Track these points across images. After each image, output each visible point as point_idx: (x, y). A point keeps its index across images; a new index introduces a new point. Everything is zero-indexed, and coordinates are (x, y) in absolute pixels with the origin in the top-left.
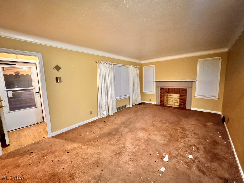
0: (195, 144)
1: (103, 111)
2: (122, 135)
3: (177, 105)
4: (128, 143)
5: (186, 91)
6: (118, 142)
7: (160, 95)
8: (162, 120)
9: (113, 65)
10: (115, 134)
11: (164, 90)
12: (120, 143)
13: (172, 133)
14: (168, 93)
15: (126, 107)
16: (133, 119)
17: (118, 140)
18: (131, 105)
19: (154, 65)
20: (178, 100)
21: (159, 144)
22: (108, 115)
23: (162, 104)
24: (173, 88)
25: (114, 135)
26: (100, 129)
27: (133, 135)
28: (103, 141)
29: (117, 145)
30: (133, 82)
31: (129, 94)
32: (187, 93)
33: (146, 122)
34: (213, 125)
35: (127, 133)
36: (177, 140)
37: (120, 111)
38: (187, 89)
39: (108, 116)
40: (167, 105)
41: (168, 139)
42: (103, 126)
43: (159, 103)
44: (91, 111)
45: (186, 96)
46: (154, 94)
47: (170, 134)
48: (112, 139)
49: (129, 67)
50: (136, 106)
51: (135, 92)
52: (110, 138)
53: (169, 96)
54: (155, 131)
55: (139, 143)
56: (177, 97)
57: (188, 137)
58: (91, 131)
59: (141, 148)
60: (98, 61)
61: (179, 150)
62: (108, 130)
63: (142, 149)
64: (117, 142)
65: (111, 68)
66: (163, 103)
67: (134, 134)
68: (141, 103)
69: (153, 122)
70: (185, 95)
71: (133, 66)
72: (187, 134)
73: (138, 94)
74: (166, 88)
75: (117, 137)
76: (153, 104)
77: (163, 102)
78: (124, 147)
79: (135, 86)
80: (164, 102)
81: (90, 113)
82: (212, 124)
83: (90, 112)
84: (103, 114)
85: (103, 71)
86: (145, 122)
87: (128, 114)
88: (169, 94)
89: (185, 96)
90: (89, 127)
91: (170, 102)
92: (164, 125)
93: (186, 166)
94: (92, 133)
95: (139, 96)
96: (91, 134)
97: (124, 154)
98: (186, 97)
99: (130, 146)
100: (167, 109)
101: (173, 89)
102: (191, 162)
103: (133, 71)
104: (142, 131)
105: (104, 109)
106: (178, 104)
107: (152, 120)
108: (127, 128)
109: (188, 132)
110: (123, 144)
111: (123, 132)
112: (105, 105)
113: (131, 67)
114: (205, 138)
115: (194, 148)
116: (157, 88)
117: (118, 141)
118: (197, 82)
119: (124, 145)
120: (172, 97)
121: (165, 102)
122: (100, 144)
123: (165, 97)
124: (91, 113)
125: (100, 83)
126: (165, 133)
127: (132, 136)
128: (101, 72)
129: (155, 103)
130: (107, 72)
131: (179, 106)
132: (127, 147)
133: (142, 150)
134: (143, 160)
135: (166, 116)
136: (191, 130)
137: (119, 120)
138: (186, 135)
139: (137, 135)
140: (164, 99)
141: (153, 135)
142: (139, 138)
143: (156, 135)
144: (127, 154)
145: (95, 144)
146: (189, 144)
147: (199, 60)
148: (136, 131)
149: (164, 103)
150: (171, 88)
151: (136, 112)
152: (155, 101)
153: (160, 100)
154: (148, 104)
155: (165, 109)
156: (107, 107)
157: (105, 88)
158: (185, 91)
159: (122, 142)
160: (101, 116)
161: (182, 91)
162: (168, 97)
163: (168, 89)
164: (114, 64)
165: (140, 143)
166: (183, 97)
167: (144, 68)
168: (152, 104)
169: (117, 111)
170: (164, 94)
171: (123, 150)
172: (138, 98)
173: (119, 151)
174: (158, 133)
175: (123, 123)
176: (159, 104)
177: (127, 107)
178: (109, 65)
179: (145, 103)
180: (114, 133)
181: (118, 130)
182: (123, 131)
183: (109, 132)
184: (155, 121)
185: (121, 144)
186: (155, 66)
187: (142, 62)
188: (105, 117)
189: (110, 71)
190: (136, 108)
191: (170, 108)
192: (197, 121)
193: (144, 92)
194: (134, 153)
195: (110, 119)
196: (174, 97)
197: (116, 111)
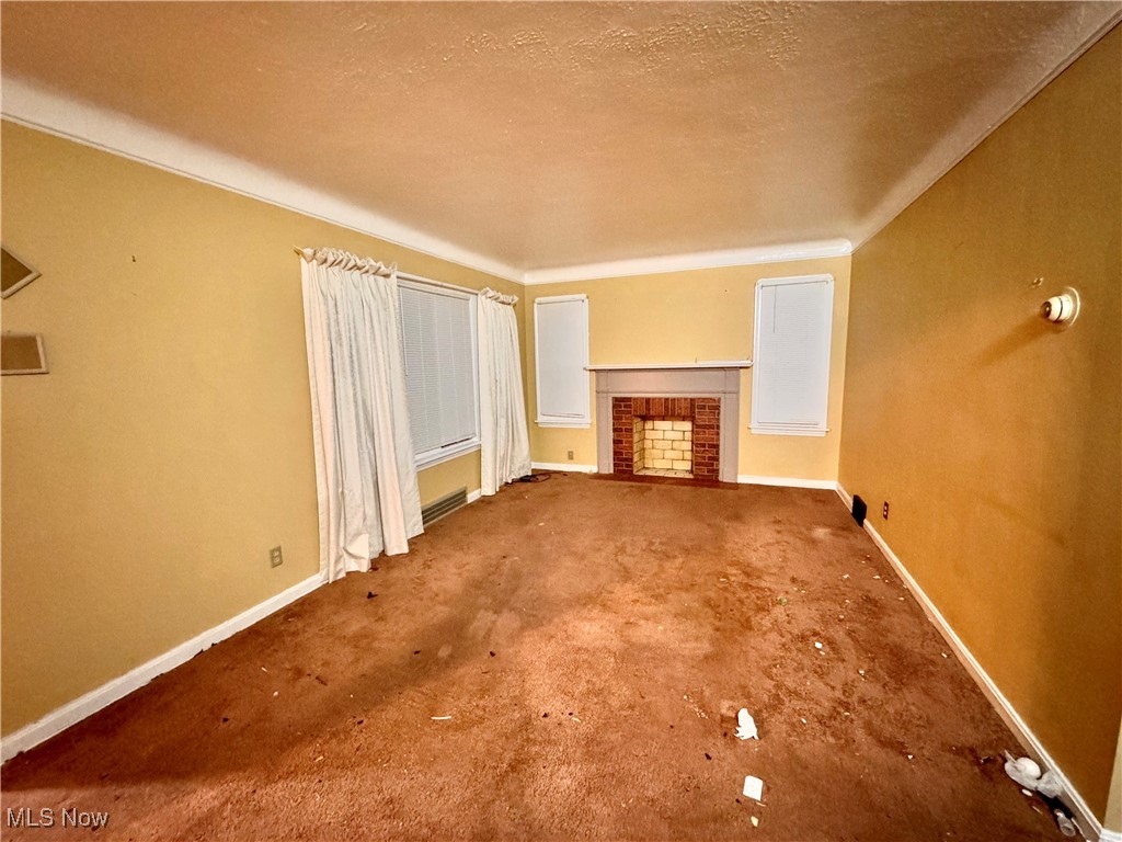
0: (818, 629)
1: (349, 538)
2: (492, 654)
3: (682, 468)
4: (543, 690)
5: (718, 408)
6: (487, 702)
7: (615, 430)
8: (651, 543)
9: (393, 280)
10: (451, 656)
11: (630, 406)
12: (502, 702)
13: (712, 594)
14: (645, 418)
15: (465, 501)
16: (523, 559)
17: (484, 692)
18: (489, 489)
19: (583, 296)
20: (687, 446)
21: (684, 660)
22: (376, 556)
23: (624, 467)
24: (667, 396)
25: (448, 663)
26: (356, 647)
27: (553, 641)
28: (391, 713)
29: (487, 723)
30: (493, 374)
31: (477, 431)
32: (722, 417)
33: (585, 562)
34: (832, 534)
35: (515, 637)
36: (747, 625)
37: (440, 525)
38: (719, 400)
39: (381, 562)
40: (642, 473)
41: (709, 630)
42: (365, 622)
43: (609, 469)
44: (279, 549)
45: (718, 427)
46: (589, 427)
47: (708, 603)
48: (445, 693)
49: (472, 297)
50: (512, 491)
51: (502, 422)
52: (428, 686)
53: (649, 434)
54: (645, 600)
55: (594, 680)
56: (679, 436)
57: (780, 602)
58: (299, 673)
59: (614, 702)
60: (308, 251)
61: (775, 670)
62: (404, 639)
63: (621, 708)
64: (482, 703)
65: (384, 295)
66: (627, 466)
67: (552, 637)
68: (530, 474)
69: (620, 558)
70: (711, 427)
71: (491, 293)
72: (770, 590)
73: (518, 431)
74: (635, 399)
75: (469, 672)
76: (585, 474)
77: (626, 460)
78: (527, 723)
79: (501, 392)
80: (632, 460)
81: (273, 558)
82: (827, 530)
83: (272, 552)
84: (347, 552)
85: (340, 309)
86: (582, 566)
87: (487, 532)
88: (649, 425)
89: (715, 427)
90: (276, 651)
91: (653, 459)
92: (667, 565)
93: (831, 740)
94: (304, 681)
95: (519, 441)
96: (298, 690)
97: (540, 763)
98: (718, 434)
99: (556, 707)
100: (650, 489)
101: (667, 400)
102: (839, 713)
103: (490, 320)
104: (585, 612)
105: (355, 523)
106: (687, 466)
107: (611, 547)
108: (505, 611)
109: (766, 578)
110: (518, 702)
111: (494, 636)
112: (359, 501)
113: (484, 297)
114: (834, 593)
115: (818, 645)
116: (598, 398)
117: (482, 697)
118: (756, 370)
119: (524, 713)
120: (659, 435)
121: (635, 460)
122: (379, 744)
123: (636, 437)
124: (278, 560)
125: (330, 377)
126: (688, 599)
127: (550, 649)
128: (333, 317)
129: (594, 469)
130: (367, 316)
131: (692, 472)
132: (545, 716)
133: (625, 713)
134: (648, 766)
135: (661, 519)
136: (774, 570)
137: (451, 574)
138: (768, 593)
139: (567, 638)
140: (632, 448)
141: (642, 622)
142: (587, 650)
143: (655, 618)
144: (558, 759)
145: (347, 748)
146: (796, 632)
147: (761, 282)
148: (556, 620)
149: (631, 466)
150: (660, 399)
151: (522, 518)
152: (591, 459)
153: (615, 453)
154: (565, 474)
155: (642, 491)
156: (371, 511)
157: (356, 407)
158: (714, 407)
159: (505, 694)
160: (340, 566)
161: (704, 407)
162: (645, 438)
163: (648, 400)
164: (398, 277)
165: (599, 675)
166: (707, 435)
167: (535, 305)
168: (580, 473)
169: (424, 523)
170: (631, 424)
171: (528, 740)
172: (517, 449)
173: (509, 756)
174: (661, 608)
175: (477, 585)
176: (612, 472)
177: (472, 497)
178: (375, 280)
179: (548, 473)
180: (444, 652)
181: (462, 629)
182: (490, 630)
183: (417, 652)
184: (622, 550)
185: (504, 705)
186: (587, 301)
187: (529, 279)
188: (364, 567)
189: (382, 312)
190: (513, 498)
191: (663, 487)
192: (777, 527)
193: (540, 419)
194: (590, 741)
195: (395, 574)
196: (670, 435)
197: (420, 530)
